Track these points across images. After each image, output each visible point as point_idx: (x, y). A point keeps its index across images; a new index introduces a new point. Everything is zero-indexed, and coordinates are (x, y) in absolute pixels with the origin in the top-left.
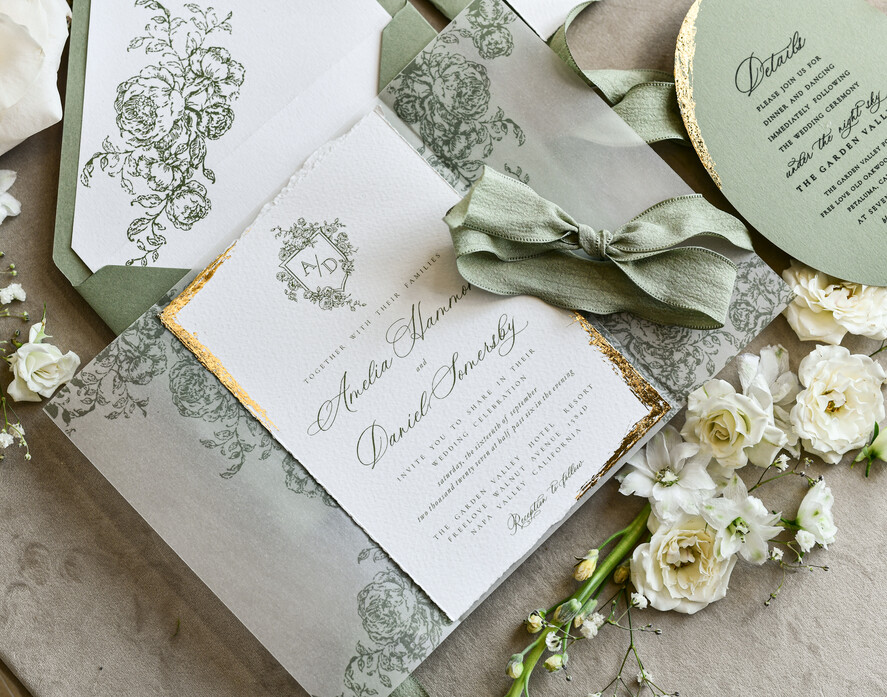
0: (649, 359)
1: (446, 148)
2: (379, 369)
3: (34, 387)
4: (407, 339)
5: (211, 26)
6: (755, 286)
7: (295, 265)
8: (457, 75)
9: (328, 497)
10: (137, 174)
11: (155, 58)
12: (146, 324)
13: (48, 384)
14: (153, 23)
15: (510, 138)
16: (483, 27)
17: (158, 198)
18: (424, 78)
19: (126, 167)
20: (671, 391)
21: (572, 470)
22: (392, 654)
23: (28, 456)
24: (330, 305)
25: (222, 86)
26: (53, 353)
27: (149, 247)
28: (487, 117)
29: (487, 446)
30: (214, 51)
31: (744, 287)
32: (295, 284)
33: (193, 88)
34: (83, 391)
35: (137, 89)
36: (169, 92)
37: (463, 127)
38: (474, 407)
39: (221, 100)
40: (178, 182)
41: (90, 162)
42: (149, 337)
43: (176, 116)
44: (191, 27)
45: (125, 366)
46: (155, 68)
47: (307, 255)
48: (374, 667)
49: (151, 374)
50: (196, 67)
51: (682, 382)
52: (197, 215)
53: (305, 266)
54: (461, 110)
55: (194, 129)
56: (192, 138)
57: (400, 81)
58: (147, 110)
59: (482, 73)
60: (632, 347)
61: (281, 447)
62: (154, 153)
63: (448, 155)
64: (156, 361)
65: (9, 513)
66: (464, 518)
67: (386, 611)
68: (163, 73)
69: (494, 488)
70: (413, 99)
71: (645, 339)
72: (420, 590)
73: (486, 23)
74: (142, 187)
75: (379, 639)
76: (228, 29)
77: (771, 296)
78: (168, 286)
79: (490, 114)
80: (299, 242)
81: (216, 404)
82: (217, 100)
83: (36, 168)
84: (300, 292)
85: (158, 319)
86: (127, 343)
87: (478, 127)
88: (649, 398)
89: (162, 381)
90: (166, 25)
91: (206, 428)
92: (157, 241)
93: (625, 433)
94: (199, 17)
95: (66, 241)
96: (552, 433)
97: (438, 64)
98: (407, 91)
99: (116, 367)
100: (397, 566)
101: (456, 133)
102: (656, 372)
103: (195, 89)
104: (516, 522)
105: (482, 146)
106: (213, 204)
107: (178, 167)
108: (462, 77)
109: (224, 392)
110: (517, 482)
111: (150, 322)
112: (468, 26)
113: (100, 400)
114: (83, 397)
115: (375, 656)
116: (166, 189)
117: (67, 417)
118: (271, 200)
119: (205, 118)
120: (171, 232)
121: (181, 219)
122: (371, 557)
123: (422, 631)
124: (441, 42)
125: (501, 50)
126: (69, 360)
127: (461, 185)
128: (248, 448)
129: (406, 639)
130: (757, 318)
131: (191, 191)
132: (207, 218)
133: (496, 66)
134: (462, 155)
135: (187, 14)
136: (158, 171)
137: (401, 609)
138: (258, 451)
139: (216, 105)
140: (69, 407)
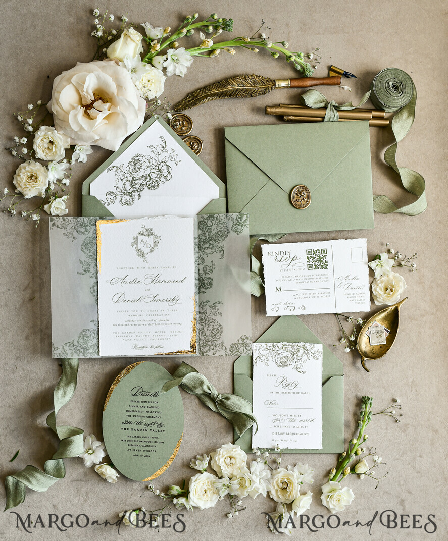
0: (202, 338)
1: (202, 243)
2: (137, 281)
3: (51, 210)
4: (150, 280)
5: (173, 159)
6: (244, 344)
7: (140, 238)
8: (221, 228)
9: (97, 300)
10: (122, 180)
11: (152, 155)
12: (92, 220)
13: (55, 212)
14: (160, 146)
15: (219, 255)
16: (238, 222)
17: (122, 191)
18: (213, 221)
19: (121, 176)
20: (200, 350)
21: (159, 347)
22: (79, 350)
23: (37, 226)
24: (139, 255)
25: (162, 177)
26: (63, 206)
27: (109, 201)
28: (219, 245)
29: (145, 323)
30: (168, 167)
31: (241, 341)
32: (136, 243)
33: (155, 171)
34: (63, 222)
35: (141, 159)
36: (148, 167)
37: (211, 242)
38: (150, 311)
39: (159, 181)
40: (130, 192)
41: (113, 167)
42: (90, 223)
43: (144, 174)
44: (168, 155)
45: (78, 225)
46: (150, 157)
47: (145, 238)
48: (72, 349)
49: (83, 233)
50: (160, 166)
51: (205, 350)
52: (127, 204)
53: (142, 240)
54: (214, 237)
55: (146, 182)
56: (143, 184)
57: (206, 216)
58: (139, 166)
59: (228, 233)
60: (201, 331)
61: (97, 279)
62: (131, 179)
63: (201, 245)
64: (86, 231)
65: (17, 234)
66: (124, 334)
67: (87, 339)
68: (151, 161)
69: (138, 334)
70: (205, 224)
71: (206, 332)
72: (99, 341)
73: (240, 222)
74: (120, 184)
75: (79, 343)
76: (177, 164)
77: (245, 350)
78: (106, 215)
79: (220, 245)
80: (146, 233)
81: (91, 254)
82: (158, 179)
83: (99, 155)
84: (135, 246)
85: (96, 221)
86: (84, 220)
87: (215, 245)
88: (193, 347)
89: (83, 237)
90: (163, 149)
91: (84, 258)
92: (112, 201)
93: (180, 350)
94: (172, 154)
95: (91, 181)
96: (163, 334)
97: (219, 221)
98: (206, 220)
99: (76, 224)
100: (99, 331)
101: (208, 242)
102: (201, 342)
103: (155, 172)
104: (135, 347)
105: (211, 251)
106: (133, 205)
107: (133, 187)
108: (222, 229)
109: (96, 253)
110: (144, 338)
111: (94, 220)
112: (235, 218)
113: (65, 228)
114: (62, 223)
115: (75, 346)
116: (126, 190)
117: (53, 224)
118: (149, 217)
119: (151, 181)
120: (117, 202)
121: (123, 201)
122: (95, 323)
123: (91, 351)
124: (225, 216)
125: (237, 231)
126: (65, 211)
127: (197, 255)
128: (89, 271)
129: (85, 349)
130: (237, 352)
131: (131, 196)
132: (129, 206)
133: (232, 234)
134: (204, 248)
135: (170, 151)
136: (128, 184)
137: (91, 342)
138: (91, 275)
139: (156, 181)
140: (56, 223)
